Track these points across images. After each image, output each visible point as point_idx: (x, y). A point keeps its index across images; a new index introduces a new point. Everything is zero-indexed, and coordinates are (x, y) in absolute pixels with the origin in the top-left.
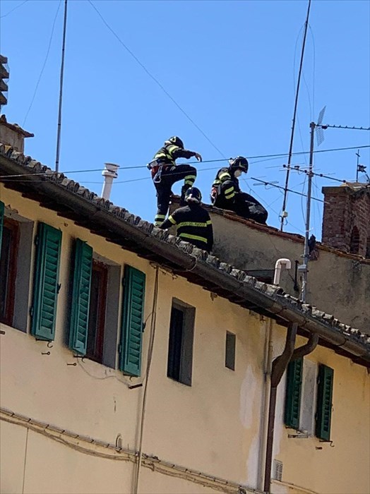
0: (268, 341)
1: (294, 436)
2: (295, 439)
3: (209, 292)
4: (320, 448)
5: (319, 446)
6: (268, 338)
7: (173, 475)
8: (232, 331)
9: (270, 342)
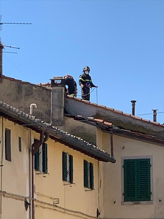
0: (29, 137)
1: (38, 174)
2: (39, 175)
3: (14, 123)
4: (45, 177)
5: (44, 176)
6: (29, 136)
7: (9, 197)
8: (20, 136)
9: (30, 138)
